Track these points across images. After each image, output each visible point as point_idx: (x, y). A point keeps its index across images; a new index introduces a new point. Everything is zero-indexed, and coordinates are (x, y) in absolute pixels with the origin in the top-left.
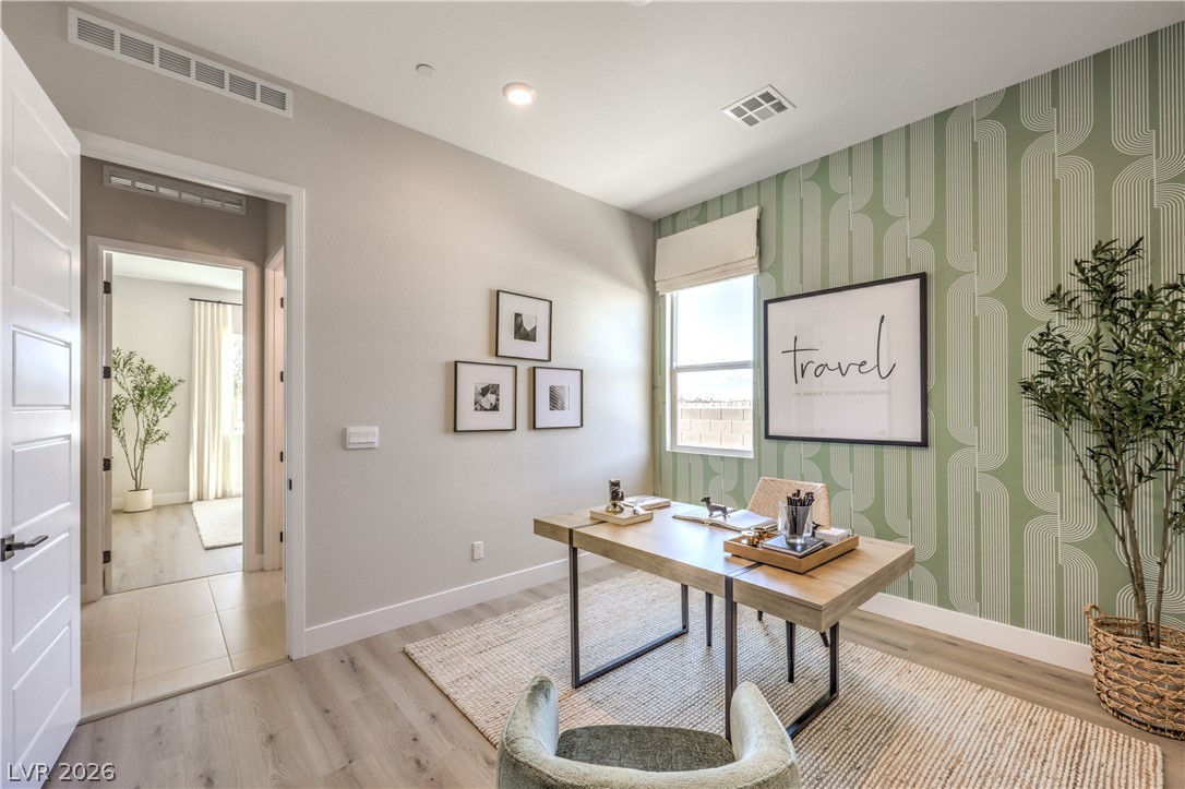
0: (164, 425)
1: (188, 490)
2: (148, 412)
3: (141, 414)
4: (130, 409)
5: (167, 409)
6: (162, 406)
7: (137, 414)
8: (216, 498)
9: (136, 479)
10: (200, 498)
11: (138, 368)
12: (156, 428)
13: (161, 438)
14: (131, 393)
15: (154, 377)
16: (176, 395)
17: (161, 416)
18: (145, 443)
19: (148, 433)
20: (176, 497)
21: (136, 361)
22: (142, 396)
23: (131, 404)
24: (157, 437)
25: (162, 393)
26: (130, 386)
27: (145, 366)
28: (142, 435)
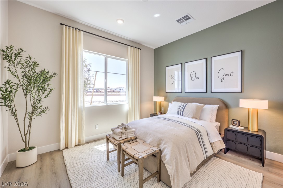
0: (45, 103)
1: (59, 141)
2: (34, 94)
3: (29, 96)
4: (20, 92)
5: (47, 92)
6: (43, 89)
7: (26, 96)
8: (75, 146)
9: (25, 142)
10: (67, 148)
11: (26, 62)
12: (39, 105)
13: (42, 111)
14: (21, 80)
15: (38, 70)
16: (53, 83)
17: (43, 96)
18: (32, 115)
19: (34, 109)
20: (52, 147)
21: (24, 56)
22: (29, 83)
23: (21, 88)
24: (40, 110)
25: (43, 80)
26: (20, 75)
27: (32, 61)
28: (30, 110)
